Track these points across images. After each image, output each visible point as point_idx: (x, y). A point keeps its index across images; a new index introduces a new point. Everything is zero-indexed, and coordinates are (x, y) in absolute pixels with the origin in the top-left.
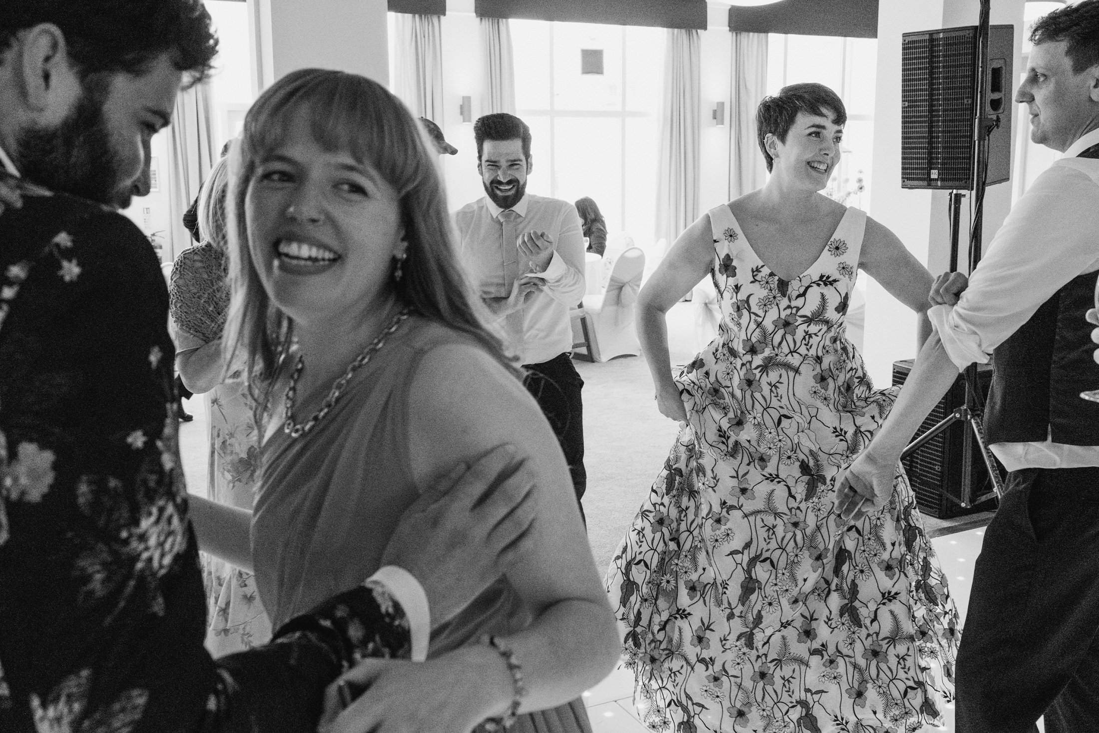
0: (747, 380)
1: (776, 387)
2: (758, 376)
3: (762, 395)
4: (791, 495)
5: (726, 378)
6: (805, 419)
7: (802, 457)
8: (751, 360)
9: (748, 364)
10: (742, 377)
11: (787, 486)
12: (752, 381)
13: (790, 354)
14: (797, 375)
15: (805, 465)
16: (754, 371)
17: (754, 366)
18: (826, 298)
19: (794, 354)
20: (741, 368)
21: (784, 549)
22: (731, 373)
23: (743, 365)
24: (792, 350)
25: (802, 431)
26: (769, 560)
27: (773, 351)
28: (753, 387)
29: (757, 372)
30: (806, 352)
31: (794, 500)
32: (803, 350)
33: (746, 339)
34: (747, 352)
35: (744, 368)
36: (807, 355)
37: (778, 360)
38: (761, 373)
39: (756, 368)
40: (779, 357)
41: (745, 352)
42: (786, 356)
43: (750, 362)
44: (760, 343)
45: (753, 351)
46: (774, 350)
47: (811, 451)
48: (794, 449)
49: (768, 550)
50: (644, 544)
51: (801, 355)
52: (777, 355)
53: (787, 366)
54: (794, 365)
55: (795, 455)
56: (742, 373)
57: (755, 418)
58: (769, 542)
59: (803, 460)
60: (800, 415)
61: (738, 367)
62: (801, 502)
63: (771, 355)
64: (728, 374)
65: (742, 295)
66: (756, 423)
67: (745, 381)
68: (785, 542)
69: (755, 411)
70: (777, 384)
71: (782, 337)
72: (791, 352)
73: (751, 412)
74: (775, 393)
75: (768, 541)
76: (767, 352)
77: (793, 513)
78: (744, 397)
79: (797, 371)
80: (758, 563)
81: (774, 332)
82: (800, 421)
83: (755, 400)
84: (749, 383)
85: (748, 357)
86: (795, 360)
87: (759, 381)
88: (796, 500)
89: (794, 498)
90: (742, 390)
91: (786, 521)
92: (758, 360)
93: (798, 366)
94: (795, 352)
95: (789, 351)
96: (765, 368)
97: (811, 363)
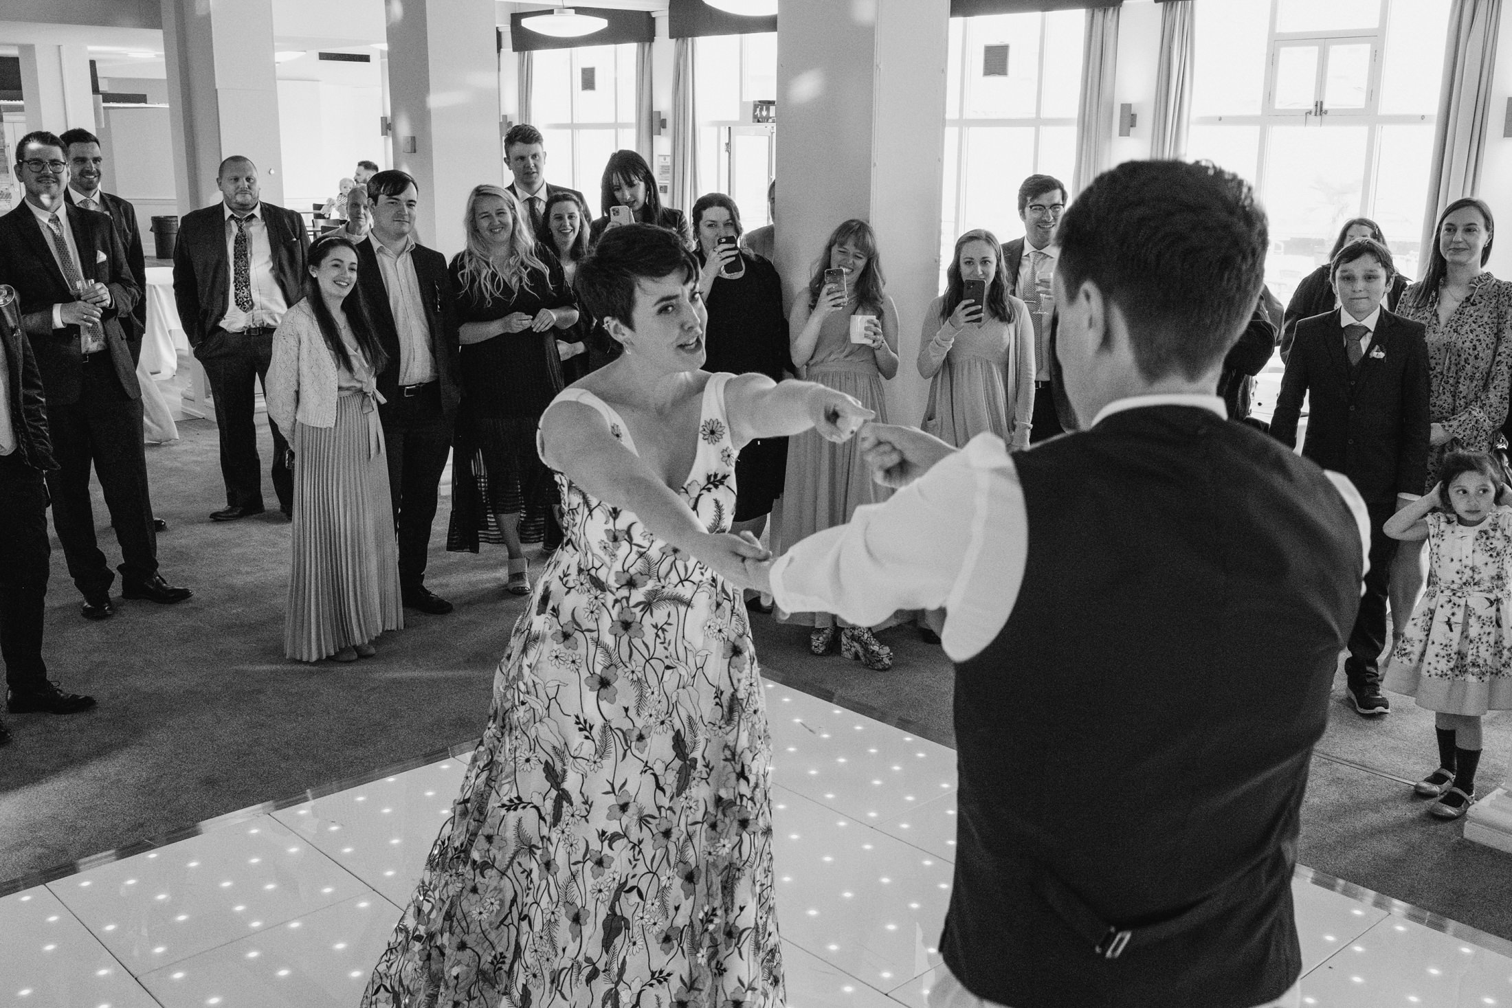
0: (623, 622)
1: (664, 630)
2: (639, 615)
3: (643, 642)
4: (659, 787)
5: (590, 617)
6: (689, 671)
7: (678, 725)
8: (628, 595)
9: (624, 601)
10: (615, 618)
11: (655, 775)
12: (631, 623)
13: (680, 584)
14: (689, 609)
15: (680, 739)
16: (634, 610)
17: (632, 603)
18: (721, 504)
19: (685, 583)
20: (613, 606)
21: (655, 873)
22: (597, 611)
23: (616, 601)
24: (683, 578)
25: (684, 688)
26: (636, 889)
27: (658, 583)
28: (631, 632)
29: (637, 610)
30: (700, 577)
31: (662, 793)
32: (696, 577)
33: (621, 570)
34: (622, 586)
35: (618, 605)
36: (701, 581)
37: (665, 594)
38: (643, 613)
39: (636, 606)
40: (666, 590)
41: (619, 586)
42: (676, 586)
43: (628, 599)
44: (642, 574)
45: (631, 584)
46: (660, 581)
47: (690, 717)
48: (670, 711)
49: (634, 876)
50: (640, 864)
51: (694, 583)
52: (663, 587)
53: (677, 600)
54: (685, 597)
55: (670, 719)
56: (615, 613)
57: (633, 672)
58: (635, 865)
59: (679, 730)
60: (684, 665)
61: (610, 604)
62: (672, 798)
63: (656, 588)
64: (592, 612)
65: (622, 523)
66: (635, 678)
67: (619, 623)
68: (655, 864)
69: (633, 663)
70: (665, 627)
71: (672, 565)
72: (681, 581)
73: (628, 665)
74: (662, 638)
75: (634, 863)
76: (651, 585)
77: (663, 814)
78: (618, 644)
79: (688, 604)
80: (623, 893)
81: (661, 561)
82: (683, 672)
83: (633, 648)
84: (626, 626)
85: (624, 592)
86: (686, 591)
87: (640, 623)
88: (664, 793)
89: (663, 790)
90: (615, 635)
91: (655, 831)
92: (638, 595)
93: (690, 598)
94: (687, 580)
95: (679, 580)
96: (647, 606)
97: (706, 589)
